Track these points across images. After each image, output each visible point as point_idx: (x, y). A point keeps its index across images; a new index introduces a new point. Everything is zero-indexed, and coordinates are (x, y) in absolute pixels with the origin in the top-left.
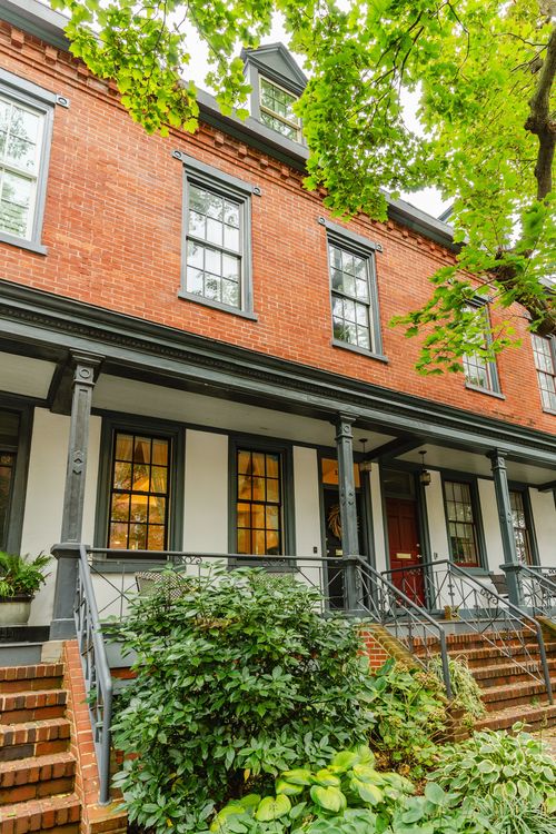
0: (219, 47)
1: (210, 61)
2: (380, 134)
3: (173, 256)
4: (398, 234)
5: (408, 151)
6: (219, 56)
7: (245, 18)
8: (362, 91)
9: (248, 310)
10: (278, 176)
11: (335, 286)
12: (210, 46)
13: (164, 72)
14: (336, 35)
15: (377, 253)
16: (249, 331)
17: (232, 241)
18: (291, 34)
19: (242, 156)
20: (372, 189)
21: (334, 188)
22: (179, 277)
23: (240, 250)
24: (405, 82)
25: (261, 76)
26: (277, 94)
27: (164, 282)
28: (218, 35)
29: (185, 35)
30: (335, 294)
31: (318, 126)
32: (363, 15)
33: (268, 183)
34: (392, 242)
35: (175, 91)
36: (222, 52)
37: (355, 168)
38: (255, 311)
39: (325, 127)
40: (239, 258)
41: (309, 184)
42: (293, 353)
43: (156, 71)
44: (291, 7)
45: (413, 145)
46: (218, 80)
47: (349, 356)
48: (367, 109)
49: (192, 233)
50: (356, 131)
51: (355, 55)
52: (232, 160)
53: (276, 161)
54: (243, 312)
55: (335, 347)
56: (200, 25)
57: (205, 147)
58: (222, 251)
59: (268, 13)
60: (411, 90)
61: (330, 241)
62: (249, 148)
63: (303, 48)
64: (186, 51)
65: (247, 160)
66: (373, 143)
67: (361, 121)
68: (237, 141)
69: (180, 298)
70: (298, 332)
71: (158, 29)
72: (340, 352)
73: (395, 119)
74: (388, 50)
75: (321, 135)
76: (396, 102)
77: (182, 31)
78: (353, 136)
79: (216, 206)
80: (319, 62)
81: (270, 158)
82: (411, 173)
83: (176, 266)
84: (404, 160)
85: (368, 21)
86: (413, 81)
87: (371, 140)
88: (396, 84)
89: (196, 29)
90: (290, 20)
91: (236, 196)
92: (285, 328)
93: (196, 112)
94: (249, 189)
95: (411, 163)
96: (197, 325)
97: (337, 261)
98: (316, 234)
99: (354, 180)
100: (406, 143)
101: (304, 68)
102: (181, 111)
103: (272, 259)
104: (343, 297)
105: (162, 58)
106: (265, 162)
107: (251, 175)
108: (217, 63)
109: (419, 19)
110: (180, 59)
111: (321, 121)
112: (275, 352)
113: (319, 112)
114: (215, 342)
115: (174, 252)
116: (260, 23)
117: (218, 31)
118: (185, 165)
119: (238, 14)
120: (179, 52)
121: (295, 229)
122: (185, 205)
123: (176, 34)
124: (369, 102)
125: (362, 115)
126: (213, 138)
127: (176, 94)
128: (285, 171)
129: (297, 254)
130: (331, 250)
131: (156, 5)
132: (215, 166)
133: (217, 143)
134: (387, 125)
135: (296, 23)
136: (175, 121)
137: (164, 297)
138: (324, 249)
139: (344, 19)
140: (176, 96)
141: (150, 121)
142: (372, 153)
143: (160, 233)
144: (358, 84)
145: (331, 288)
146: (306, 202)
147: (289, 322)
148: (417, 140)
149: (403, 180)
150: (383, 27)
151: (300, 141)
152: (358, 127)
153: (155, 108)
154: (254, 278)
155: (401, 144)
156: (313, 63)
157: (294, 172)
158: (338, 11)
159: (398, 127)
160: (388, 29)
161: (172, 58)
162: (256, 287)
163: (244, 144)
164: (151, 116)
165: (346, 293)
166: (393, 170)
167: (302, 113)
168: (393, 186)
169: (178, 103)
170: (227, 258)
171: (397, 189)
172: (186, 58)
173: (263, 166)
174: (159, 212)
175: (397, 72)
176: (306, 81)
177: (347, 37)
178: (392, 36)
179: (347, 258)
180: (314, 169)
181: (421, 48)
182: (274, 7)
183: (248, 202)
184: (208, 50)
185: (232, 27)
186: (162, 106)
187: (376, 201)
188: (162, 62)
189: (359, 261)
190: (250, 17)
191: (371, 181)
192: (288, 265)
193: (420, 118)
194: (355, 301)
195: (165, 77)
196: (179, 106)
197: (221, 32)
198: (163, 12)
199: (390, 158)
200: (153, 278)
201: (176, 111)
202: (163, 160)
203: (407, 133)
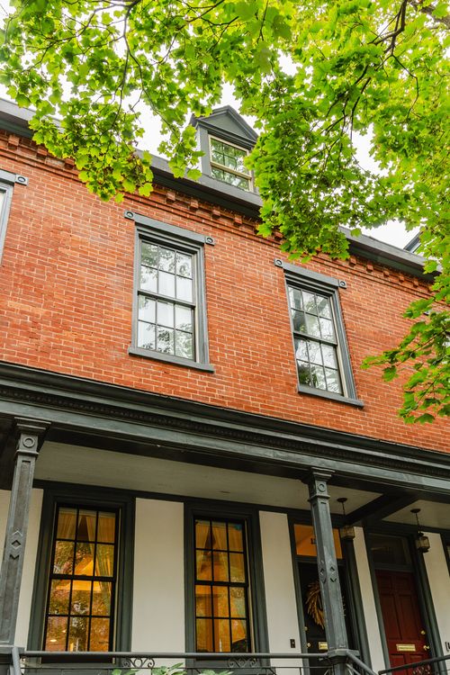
0: (171, 119)
1: (163, 132)
2: (334, 177)
3: (124, 313)
4: (362, 269)
5: (365, 188)
6: (172, 128)
7: (197, 92)
8: (313, 140)
9: (203, 361)
10: (230, 224)
11: (297, 328)
12: (163, 120)
13: (120, 146)
14: (284, 95)
15: (340, 290)
16: (205, 384)
17: (186, 291)
18: (240, 100)
19: (194, 209)
20: (331, 228)
21: (290, 233)
22: (130, 333)
23: (194, 299)
24: (356, 126)
25: (210, 136)
26: (227, 149)
27: (115, 340)
28: (171, 109)
29: (139, 113)
30: (298, 337)
31: (270, 176)
32: (309, 75)
33: (220, 232)
34: (356, 278)
35: (129, 161)
36: (174, 123)
37: (312, 210)
38: (211, 361)
39: (277, 177)
40: (193, 308)
41: (263, 230)
42: (256, 406)
43: (112, 147)
44: (239, 78)
45: (370, 182)
46: (170, 148)
47: (318, 404)
48: (320, 155)
49: (144, 287)
50: (309, 176)
51: (302, 109)
52: (184, 214)
53: (229, 210)
54: (198, 364)
55: (301, 394)
56: (153, 103)
57: (157, 205)
58: (175, 303)
59: (218, 86)
60: (363, 134)
61: (288, 282)
62: (201, 202)
63: (254, 111)
64: (140, 126)
65: (199, 213)
66: (328, 185)
67: (314, 166)
68: (189, 197)
69: (131, 355)
70: (259, 380)
71: (115, 111)
72: (308, 399)
73: (349, 161)
74: (336, 102)
75: (273, 183)
76: (349, 146)
77: (136, 111)
78: (306, 180)
79: (167, 259)
80: (269, 120)
81: (222, 209)
82: (371, 209)
83: (126, 322)
84: (362, 198)
85: (314, 80)
86: (364, 125)
87: (325, 183)
88: (347, 130)
89: (149, 107)
90: (239, 89)
91: (188, 247)
92: (245, 377)
93: (150, 177)
94: (203, 241)
95: (369, 199)
96: (148, 382)
97: (297, 302)
98: (273, 276)
99: (310, 223)
100: (362, 181)
101: (254, 127)
102: (135, 178)
103: (227, 307)
104: (306, 339)
105: (118, 134)
106: (216, 212)
107: (203, 227)
108: (170, 133)
109: (365, 72)
110: (134, 133)
111: (272, 171)
112: (233, 404)
113: (269, 164)
114: (168, 399)
115: (125, 308)
116: (210, 95)
117: (170, 106)
118: (137, 224)
119: (189, 90)
120: (133, 128)
121: (250, 274)
122: (137, 260)
123: (132, 113)
124: (321, 148)
125: (314, 160)
126: (164, 196)
127: (131, 164)
128: (238, 219)
129: (254, 299)
130: (291, 293)
131: (113, 93)
132: (166, 222)
133: (170, 201)
134: (341, 167)
135: (245, 91)
136: (129, 187)
137: (115, 355)
138: (283, 291)
139: (291, 81)
140: (131, 166)
141: (106, 190)
142: (327, 195)
143: (112, 291)
144: (308, 134)
145: (292, 331)
146: (261, 246)
147: (247, 370)
148: (374, 177)
149: (363, 217)
150: (329, 83)
151: (251, 190)
152: (312, 172)
153: (111, 179)
154: (209, 326)
155: (357, 183)
156: (263, 122)
157: (247, 219)
158: (285, 75)
159: (353, 167)
160: (334, 84)
161: (127, 134)
162: (212, 337)
163: (195, 198)
164: (107, 186)
165: (309, 334)
166: (351, 208)
167: (253, 166)
168: (353, 224)
169: (133, 171)
170: (179, 309)
171: (358, 226)
172: (140, 132)
173: (215, 217)
174: (111, 270)
175: (347, 119)
176: (257, 137)
177: (294, 96)
178: (339, 90)
179: (307, 298)
180: (268, 216)
181: (370, 96)
182: (223, 80)
183: (200, 252)
184: (162, 123)
185: (184, 101)
186: (117, 176)
187: (335, 239)
188: (118, 138)
189: (320, 299)
190: (200, 91)
191: (329, 221)
192: (245, 311)
193: (374, 155)
194: (320, 342)
195: (120, 150)
196: (134, 175)
197: (173, 107)
198: (119, 97)
199: (347, 197)
200: (103, 336)
201: (130, 179)
202: (115, 221)
203: (362, 172)
